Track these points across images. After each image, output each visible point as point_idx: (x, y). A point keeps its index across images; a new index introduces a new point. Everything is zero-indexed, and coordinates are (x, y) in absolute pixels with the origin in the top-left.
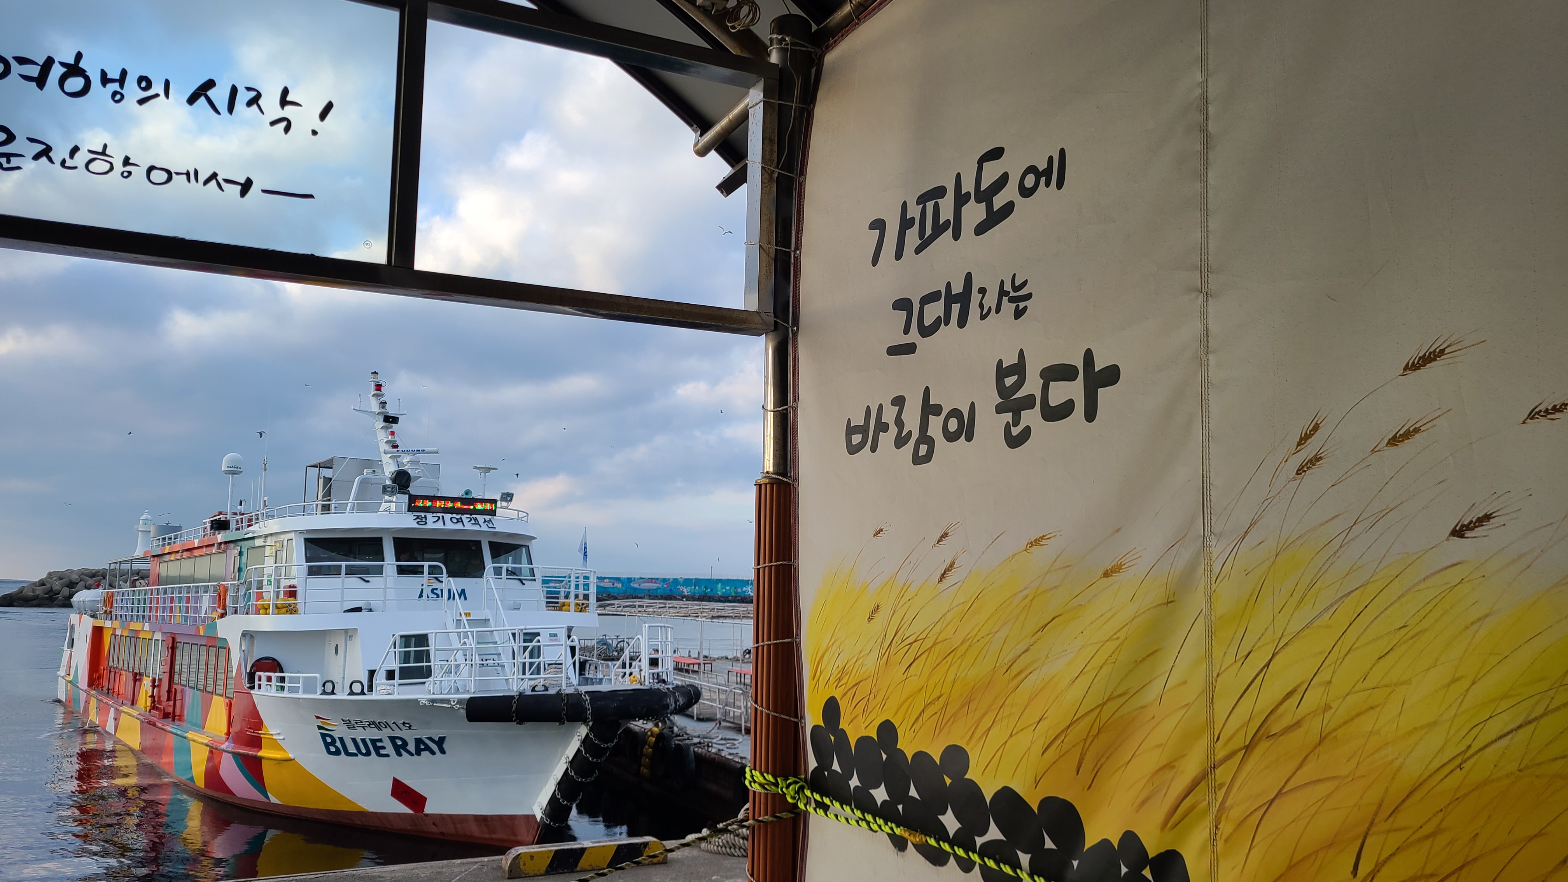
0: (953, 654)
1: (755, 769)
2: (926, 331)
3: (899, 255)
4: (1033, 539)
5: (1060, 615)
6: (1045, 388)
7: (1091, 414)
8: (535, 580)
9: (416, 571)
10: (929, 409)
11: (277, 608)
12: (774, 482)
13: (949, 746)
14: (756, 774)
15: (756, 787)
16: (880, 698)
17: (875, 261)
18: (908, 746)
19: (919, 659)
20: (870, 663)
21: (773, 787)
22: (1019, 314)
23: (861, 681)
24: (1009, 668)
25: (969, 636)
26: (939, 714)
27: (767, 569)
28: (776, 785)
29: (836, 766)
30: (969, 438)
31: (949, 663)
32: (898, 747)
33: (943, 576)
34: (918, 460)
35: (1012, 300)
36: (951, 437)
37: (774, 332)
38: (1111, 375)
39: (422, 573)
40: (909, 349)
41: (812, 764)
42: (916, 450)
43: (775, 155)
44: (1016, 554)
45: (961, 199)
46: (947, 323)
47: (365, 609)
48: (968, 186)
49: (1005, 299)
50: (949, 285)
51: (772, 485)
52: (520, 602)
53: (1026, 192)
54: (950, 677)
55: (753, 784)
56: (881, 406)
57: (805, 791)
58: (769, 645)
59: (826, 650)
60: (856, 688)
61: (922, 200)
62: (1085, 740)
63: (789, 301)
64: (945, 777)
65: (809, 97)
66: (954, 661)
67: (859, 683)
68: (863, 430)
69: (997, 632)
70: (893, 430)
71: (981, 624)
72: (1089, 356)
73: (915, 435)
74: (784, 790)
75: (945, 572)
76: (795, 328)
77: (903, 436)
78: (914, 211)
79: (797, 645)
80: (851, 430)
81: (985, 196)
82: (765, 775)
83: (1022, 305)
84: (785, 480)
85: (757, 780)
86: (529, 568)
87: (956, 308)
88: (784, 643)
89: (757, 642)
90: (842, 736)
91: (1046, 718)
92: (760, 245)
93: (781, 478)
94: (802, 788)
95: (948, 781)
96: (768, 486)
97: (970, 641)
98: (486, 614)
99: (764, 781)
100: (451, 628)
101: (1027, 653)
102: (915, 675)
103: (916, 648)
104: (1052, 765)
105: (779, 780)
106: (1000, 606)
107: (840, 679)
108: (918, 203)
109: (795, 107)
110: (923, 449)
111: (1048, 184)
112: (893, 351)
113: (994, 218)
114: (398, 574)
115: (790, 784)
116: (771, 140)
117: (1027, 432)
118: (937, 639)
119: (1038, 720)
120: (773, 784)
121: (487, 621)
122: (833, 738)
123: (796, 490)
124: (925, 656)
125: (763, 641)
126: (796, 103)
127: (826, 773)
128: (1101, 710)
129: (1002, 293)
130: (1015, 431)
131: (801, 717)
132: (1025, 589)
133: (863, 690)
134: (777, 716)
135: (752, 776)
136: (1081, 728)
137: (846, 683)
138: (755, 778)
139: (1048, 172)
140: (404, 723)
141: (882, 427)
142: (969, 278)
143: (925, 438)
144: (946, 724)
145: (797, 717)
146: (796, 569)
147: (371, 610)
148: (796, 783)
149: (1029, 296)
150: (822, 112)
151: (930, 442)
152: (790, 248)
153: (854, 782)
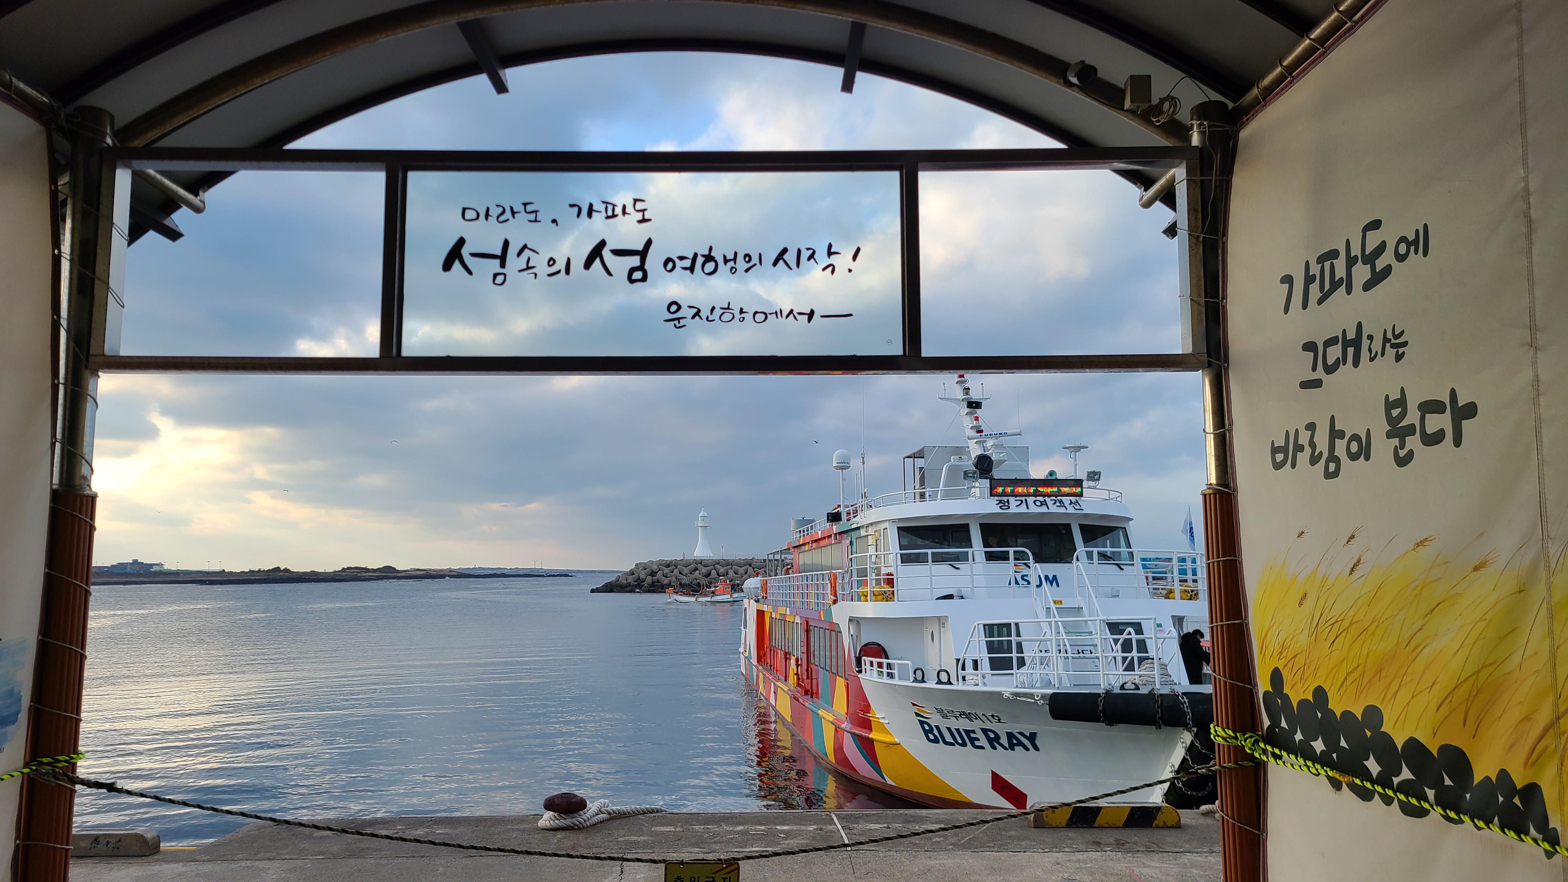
0: (1365, 632)
1: (1218, 726)
2: (1330, 370)
3: (1305, 306)
4: (1419, 541)
5: (1443, 601)
6: (1423, 419)
7: (1457, 442)
8: (1133, 565)
9: (1004, 557)
10: (1335, 434)
11: (874, 595)
12: (1216, 493)
13: (1368, 706)
14: (1219, 729)
15: (1219, 740)
16: (1312, 668)
17: (1286, 310)
18: (1337, 706)
19: (1340, 636)
20: (1303, 640)
21: (1234, 740)
22: (1399, 357)
23: (1297, 655)
24: (1409, 643)
25: (1377, 618)
26: (1358, 680)
27: (1215, 563)
28: (1236, 738)
29: (1284, 724)
30: (1367, 458)
31: (1363, 639)
32: (1329, 707)
33: (1352, 570)
34: (1328, 475)
35: (1393, 346)
36: (1353, 457)
37: (1209, 368)
38: (1470, 411)
39: (1008, 559)
40: (1317, 384)
41: (1266, 723)
42: (1327, 467)
43: (1200, 222)
44: (1406, 553)
45: (1351, 261)
46: (1345, 363)
47: (957, 596)
48: (1356, 251)
49: (1388, 345)
50: (1344, 331)
51: (1215, 495)
52: (1119, 588)
53: (1401, 258)
54: (1365, 651)
55: (1216, 737)
56: (1297, 430)
57: (1260, 743)
58: (1222, 626)
59: (1269, 630)
60: (1293, 660)
61: (1321, 259)
62: (1468, 699)
63: (1220, 342)
64: (1366, 730)
65: (1227, 170)
66: (1367, 637)
67: (1295, 657)
68: (1284, 450)
69: (1397, 614)
70: (1308, 450)
71: (1385, 608)
72: (1453, 394)
73: (1325, 455)
74: (1242, 742)
75: (1354, 567)
76: (1226, 365)
77: (1316, 455)
78: (1315, 269)
79: (1246, 626)
80: (1275, 450)
81: (1370, 259)
82: (1226, 730)
83: (1401, 351)
84: (1226, 490)
85: (1219, 734)
86: (1128, 552)
87: (1351, 351)
88: (1235, 623)
89: (1212, 623)
90: (1286, 699)
91: (1438, 682)
92: (1191, 299)
93: (1222, 489)
94: (1256, 741)
95: (1369, 734)
96: (1212, 496)
97: (1377, 621)
98: (1078, 602)
99: (1225, 735)
100: (1042, 617)
101: (1421, 632)
102: (1338, 650)
103: (1336, 628)
104: (1444, 720)
105: (1238, 734)
106: (1398, 593)
107: (1281, 653)
108: (1318, 263)
109: (1216, 180)
110: (1332, 467)
111: (1416, 252)
112: (1305, 385)
113: (1378, 278)
114: (987, 561)
115: (1247, 738)
116: (1195, 211)
117: (1411, 454)
118: (1352, 621)
119: (1431, 684)
120: (1233, 738)
121: (1080, 609)
122: (1279, 701)
123: (1236, 498)
124: (1344, 634)
125: (1217, 622)
126: (1216, 176)
127: (1277, 730)
128: (1477, 676)
129: (1386, 340)
130: (1402, 453)
131: (1255, 685)
132: (1416, 580)
133: (1300, 662)
134: (1233, 684)
135: (1216, 731)
136: (1465, 689)
137: (1286, 656)
138: (1218, 733)
139: (1416, 242)
140: (993, 716)
141: (1299, 448)
142: (1359, 325)
143: (1333, 458)
144: (1364, 688)
145: (1251, 685)
146: (1241, 563)
147: (962, 597)
148: (1251, 737)
149: (1405, 344)
150: (1240, 182)
151: (1337, 461)
152: (1219, 299)
153: (1299, 736)
